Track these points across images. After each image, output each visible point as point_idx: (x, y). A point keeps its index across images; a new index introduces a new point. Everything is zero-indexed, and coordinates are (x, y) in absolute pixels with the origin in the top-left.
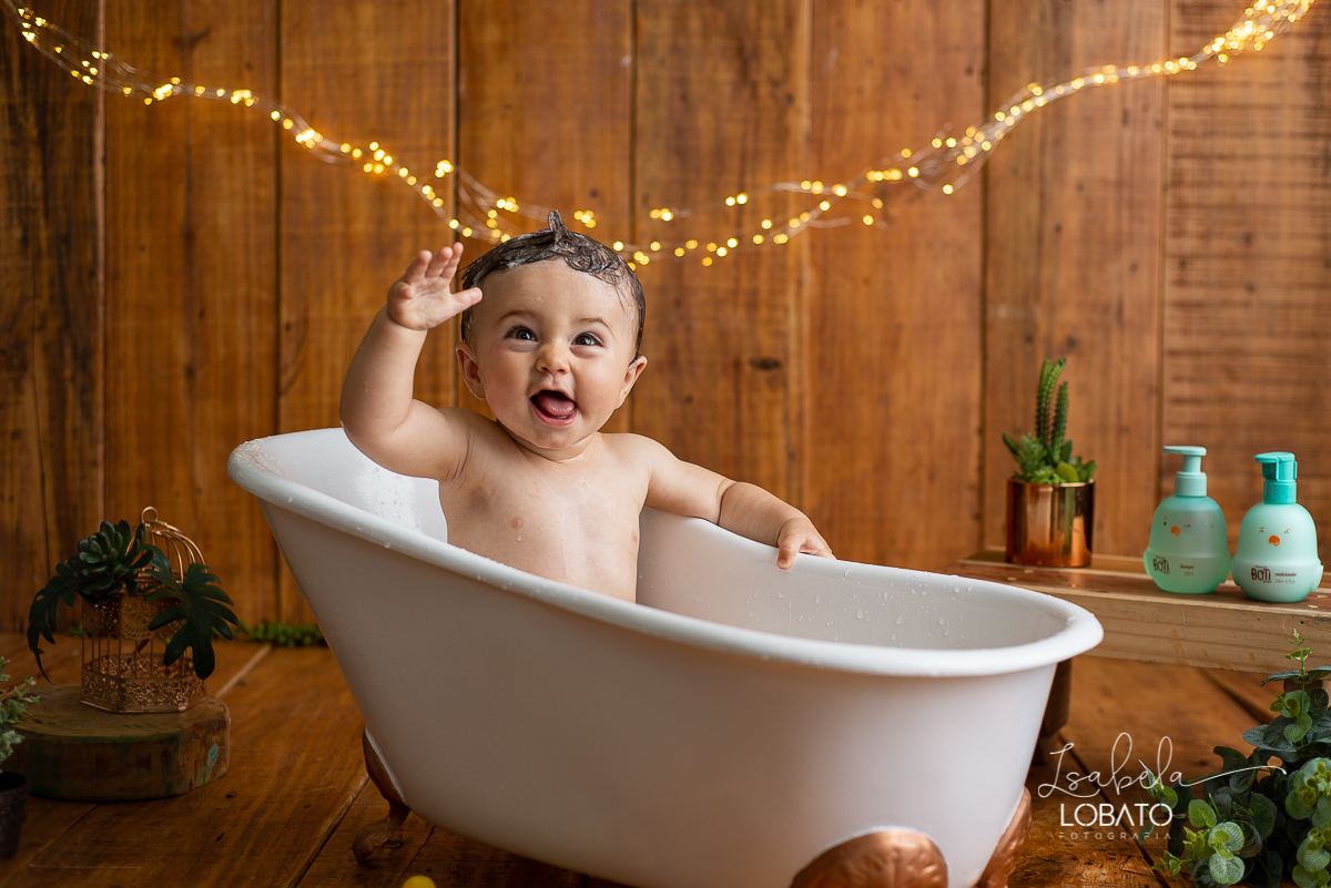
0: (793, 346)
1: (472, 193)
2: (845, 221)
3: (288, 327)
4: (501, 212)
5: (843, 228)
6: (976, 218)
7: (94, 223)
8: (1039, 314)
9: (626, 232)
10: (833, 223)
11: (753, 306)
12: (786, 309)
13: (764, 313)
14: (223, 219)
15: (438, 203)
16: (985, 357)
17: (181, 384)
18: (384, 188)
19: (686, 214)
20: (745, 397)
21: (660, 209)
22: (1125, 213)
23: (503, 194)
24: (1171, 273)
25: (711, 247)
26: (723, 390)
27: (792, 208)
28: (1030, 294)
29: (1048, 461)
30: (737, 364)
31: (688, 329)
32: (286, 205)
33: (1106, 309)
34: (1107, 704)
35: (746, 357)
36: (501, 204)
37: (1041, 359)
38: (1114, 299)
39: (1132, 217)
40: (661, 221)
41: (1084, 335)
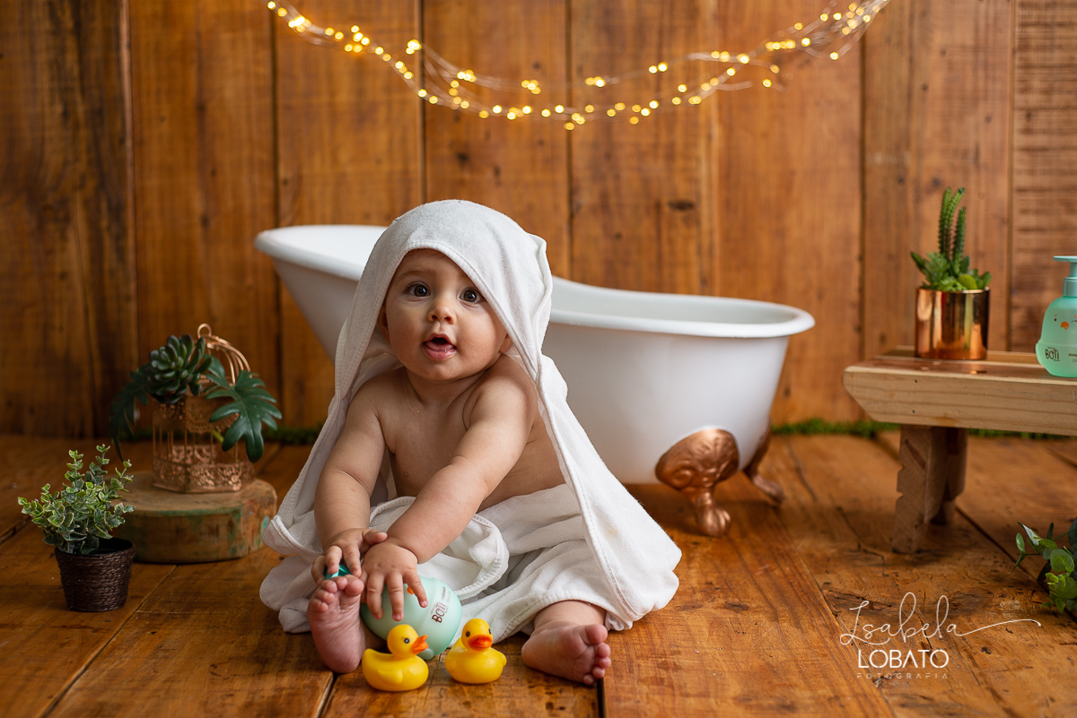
0: (704, 190)
1: (437, 66)
2: (747, 85)
3: (285, 182)
4: (462, 82)
5: (744, 91)
6: (856, 80)
7: (122, 99)
8: (909, 160)
9: (564, 98)
10: (737, 87)
11: (670, 156)
12: (698, 159)
13: (679, 163)
14: (229, 93)
15: (408, 76)
16: (864, 196)
17: (198, 231)
18: (362, 65)
19: (615, 81)
20: (665, 234)
21: (594, 77)
22: (981, 74)
23: (462, 67)
24: (1019, 123)
25: (636, 108)
26: (646, 227)
27: (703, 75)
28: (902, 143)
29: (950, 272)
30: (658, 206)
31: (617, 177)
32: (281, 81)
33: (965, 154)
35: (665, 200)
36: (461, 75)
37: (911, 196)
38: (972, 146)
39: (987, 77)
40: (595, 87)
41: (947, 177)
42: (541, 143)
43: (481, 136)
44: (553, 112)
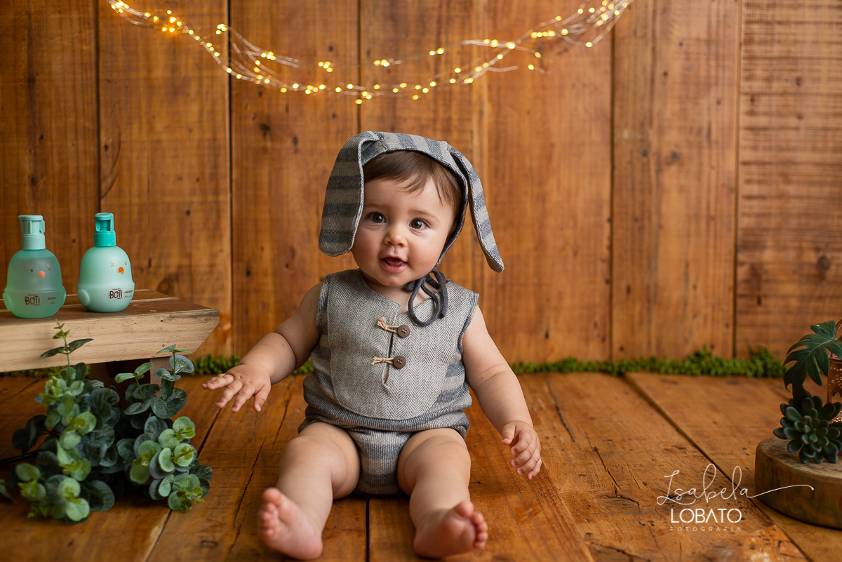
1: (242, 47)
2: (514, 68)
3: (106, 147)
4: (264, 61)
5: (511, 73)
6: (608, 67)
8: (653, 136)
9: (355, 76)
10: (505, 70)
12: (472, 132)
14: (56, 68)
15: (217, 54)
16: (613, 167)
17: (27, 189)
18: (176, 44)
19: (398, 62)
21: (381, 60)
22: (713, 63)
23: (265, 48)
24: (744, 107)
25: (418, 87)
27: (476, 60)
28: (645, 123)
32: (102, 55)
33: (699, 132)
34: (718, 417)
36: (263, 55)
37: (653, 168)
38: (705, 125)
39: (717, 66)
40: (381, 67)
41: (684, 151)
42: (334, 116)
43: (282, 109)
44: (345, 89)
